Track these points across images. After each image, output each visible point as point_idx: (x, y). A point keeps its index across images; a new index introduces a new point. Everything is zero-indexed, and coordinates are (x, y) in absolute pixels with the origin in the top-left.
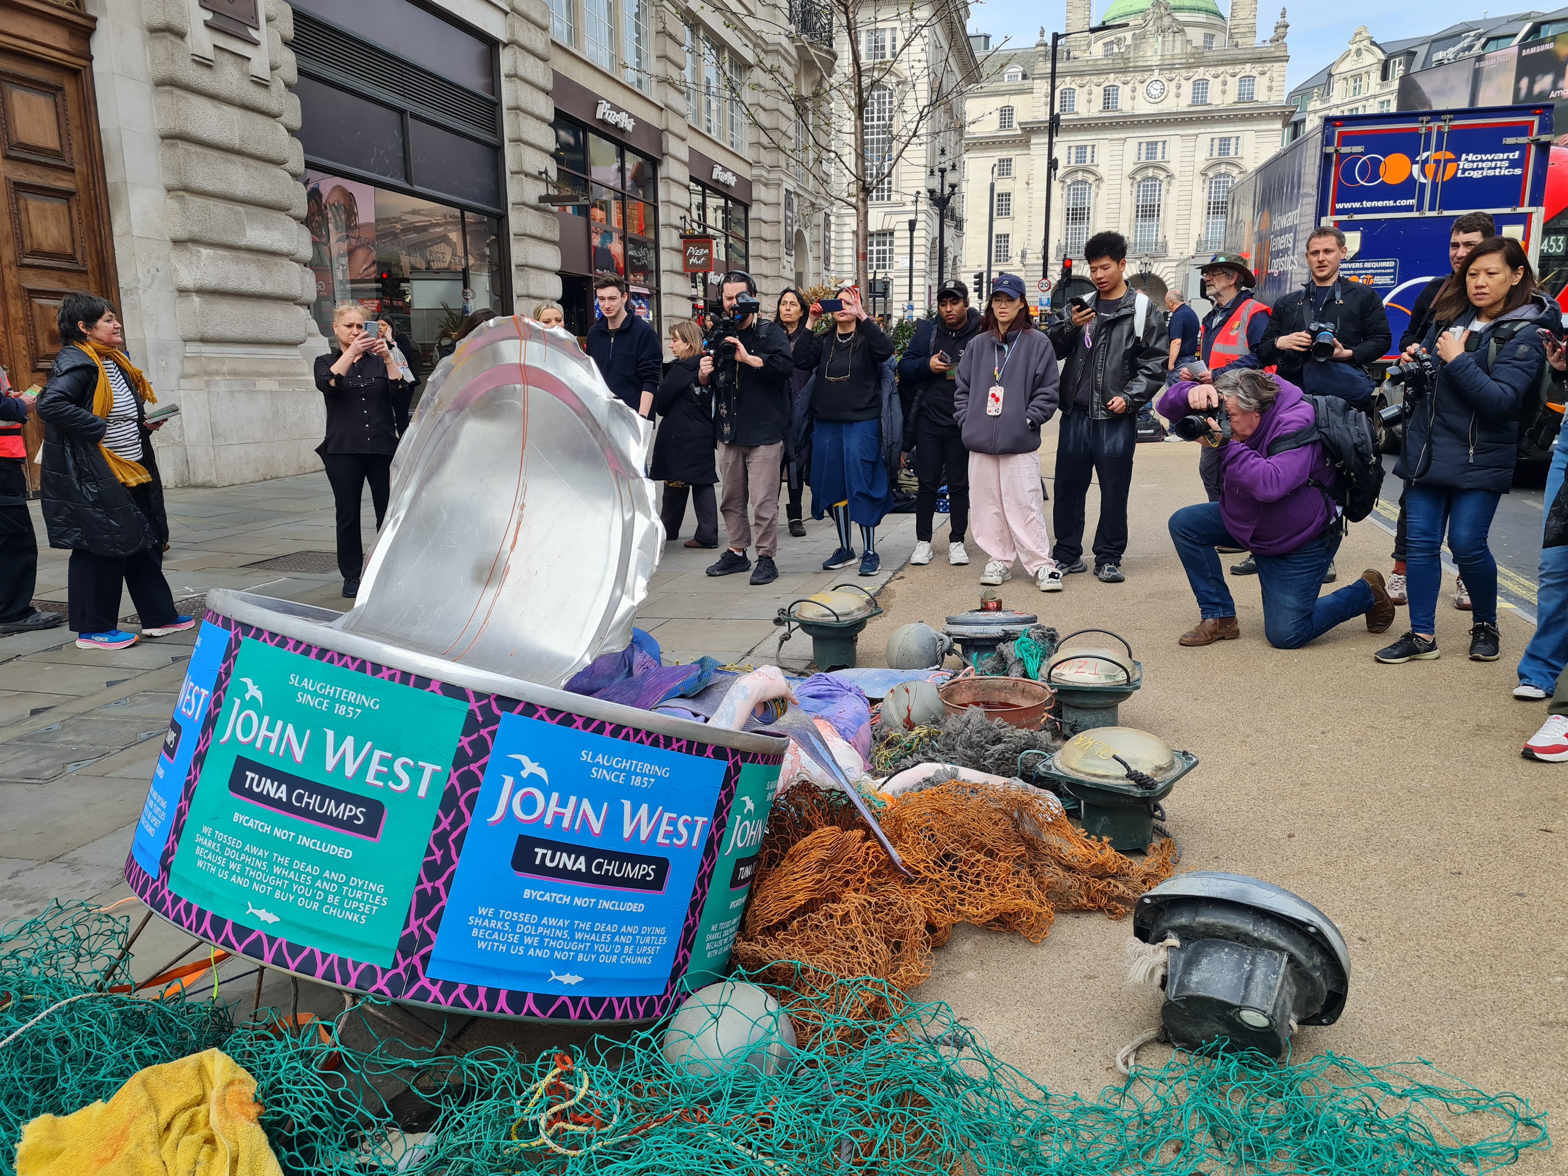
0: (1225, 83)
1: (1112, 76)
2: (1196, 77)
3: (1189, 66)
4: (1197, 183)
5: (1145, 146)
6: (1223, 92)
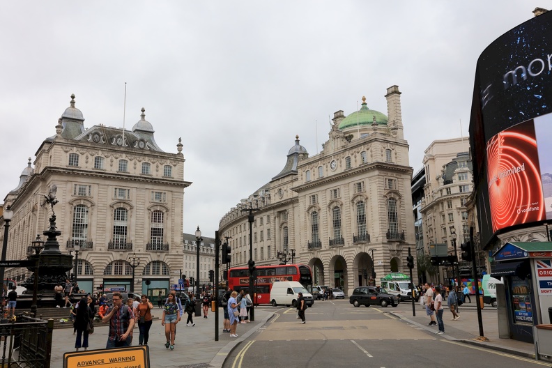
0: (355, 157)
1: (319, 162)
2: (346, 156)
3: (343, 152)
4: (351, 207)
5: (333, 192)
6: (356, 161)
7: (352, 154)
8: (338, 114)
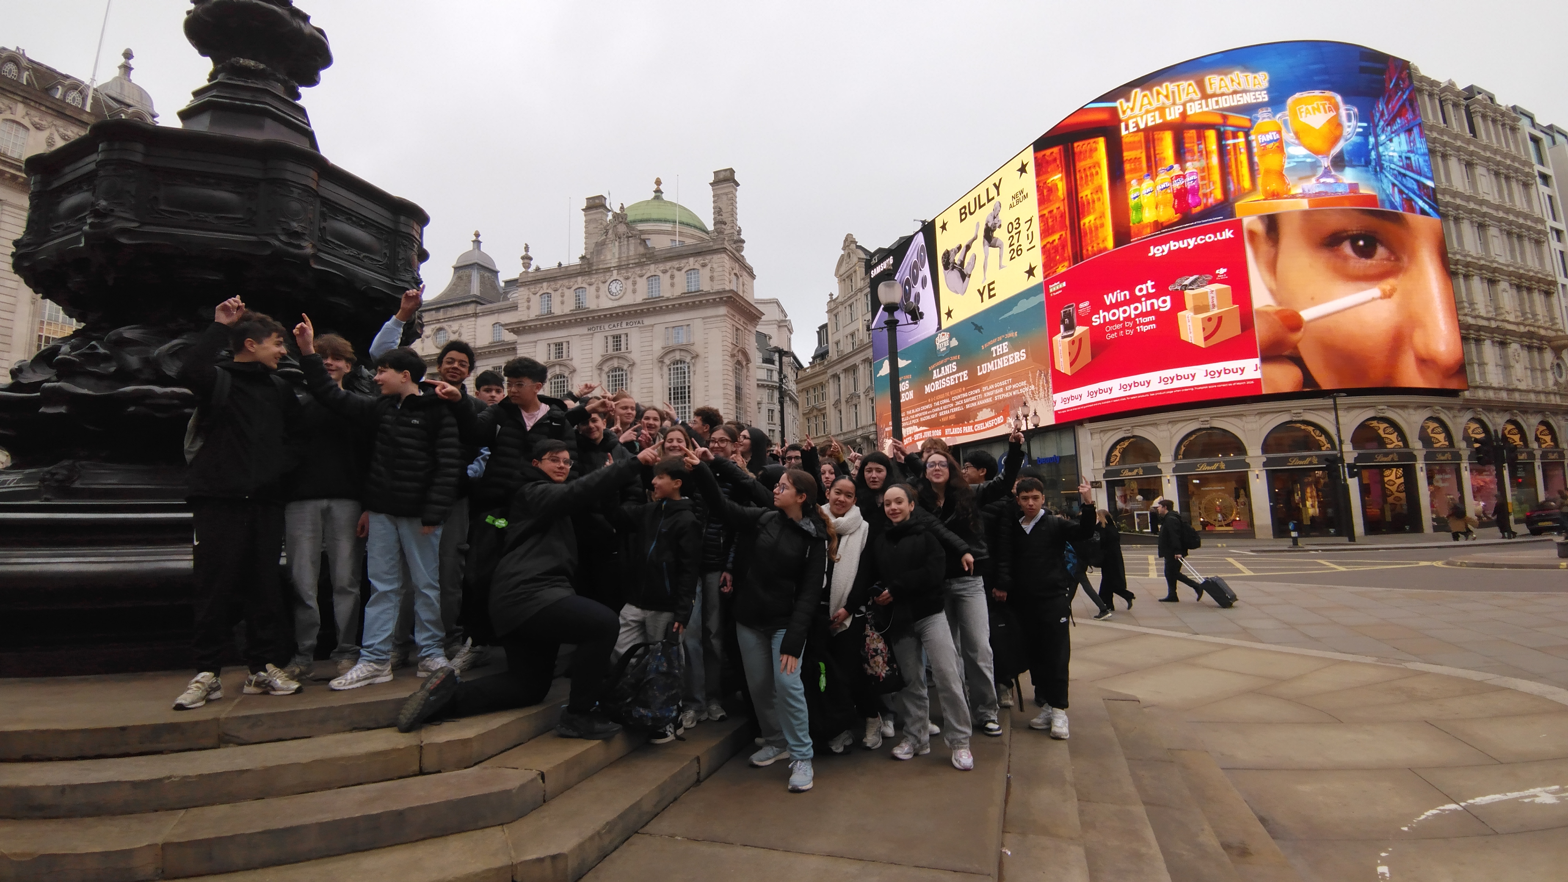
0: (672, 277)
1: (580, 279)
2: (649, 274)
3: (640, 264)
4: (656, 370)
5: (610, 340)
6: (672, 285)
7: (665, 272)
8: (597, 201)
